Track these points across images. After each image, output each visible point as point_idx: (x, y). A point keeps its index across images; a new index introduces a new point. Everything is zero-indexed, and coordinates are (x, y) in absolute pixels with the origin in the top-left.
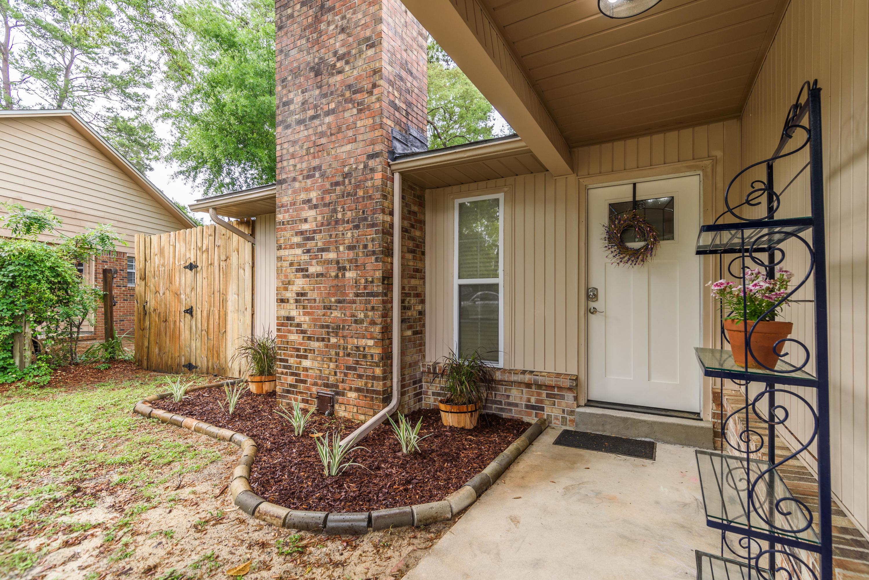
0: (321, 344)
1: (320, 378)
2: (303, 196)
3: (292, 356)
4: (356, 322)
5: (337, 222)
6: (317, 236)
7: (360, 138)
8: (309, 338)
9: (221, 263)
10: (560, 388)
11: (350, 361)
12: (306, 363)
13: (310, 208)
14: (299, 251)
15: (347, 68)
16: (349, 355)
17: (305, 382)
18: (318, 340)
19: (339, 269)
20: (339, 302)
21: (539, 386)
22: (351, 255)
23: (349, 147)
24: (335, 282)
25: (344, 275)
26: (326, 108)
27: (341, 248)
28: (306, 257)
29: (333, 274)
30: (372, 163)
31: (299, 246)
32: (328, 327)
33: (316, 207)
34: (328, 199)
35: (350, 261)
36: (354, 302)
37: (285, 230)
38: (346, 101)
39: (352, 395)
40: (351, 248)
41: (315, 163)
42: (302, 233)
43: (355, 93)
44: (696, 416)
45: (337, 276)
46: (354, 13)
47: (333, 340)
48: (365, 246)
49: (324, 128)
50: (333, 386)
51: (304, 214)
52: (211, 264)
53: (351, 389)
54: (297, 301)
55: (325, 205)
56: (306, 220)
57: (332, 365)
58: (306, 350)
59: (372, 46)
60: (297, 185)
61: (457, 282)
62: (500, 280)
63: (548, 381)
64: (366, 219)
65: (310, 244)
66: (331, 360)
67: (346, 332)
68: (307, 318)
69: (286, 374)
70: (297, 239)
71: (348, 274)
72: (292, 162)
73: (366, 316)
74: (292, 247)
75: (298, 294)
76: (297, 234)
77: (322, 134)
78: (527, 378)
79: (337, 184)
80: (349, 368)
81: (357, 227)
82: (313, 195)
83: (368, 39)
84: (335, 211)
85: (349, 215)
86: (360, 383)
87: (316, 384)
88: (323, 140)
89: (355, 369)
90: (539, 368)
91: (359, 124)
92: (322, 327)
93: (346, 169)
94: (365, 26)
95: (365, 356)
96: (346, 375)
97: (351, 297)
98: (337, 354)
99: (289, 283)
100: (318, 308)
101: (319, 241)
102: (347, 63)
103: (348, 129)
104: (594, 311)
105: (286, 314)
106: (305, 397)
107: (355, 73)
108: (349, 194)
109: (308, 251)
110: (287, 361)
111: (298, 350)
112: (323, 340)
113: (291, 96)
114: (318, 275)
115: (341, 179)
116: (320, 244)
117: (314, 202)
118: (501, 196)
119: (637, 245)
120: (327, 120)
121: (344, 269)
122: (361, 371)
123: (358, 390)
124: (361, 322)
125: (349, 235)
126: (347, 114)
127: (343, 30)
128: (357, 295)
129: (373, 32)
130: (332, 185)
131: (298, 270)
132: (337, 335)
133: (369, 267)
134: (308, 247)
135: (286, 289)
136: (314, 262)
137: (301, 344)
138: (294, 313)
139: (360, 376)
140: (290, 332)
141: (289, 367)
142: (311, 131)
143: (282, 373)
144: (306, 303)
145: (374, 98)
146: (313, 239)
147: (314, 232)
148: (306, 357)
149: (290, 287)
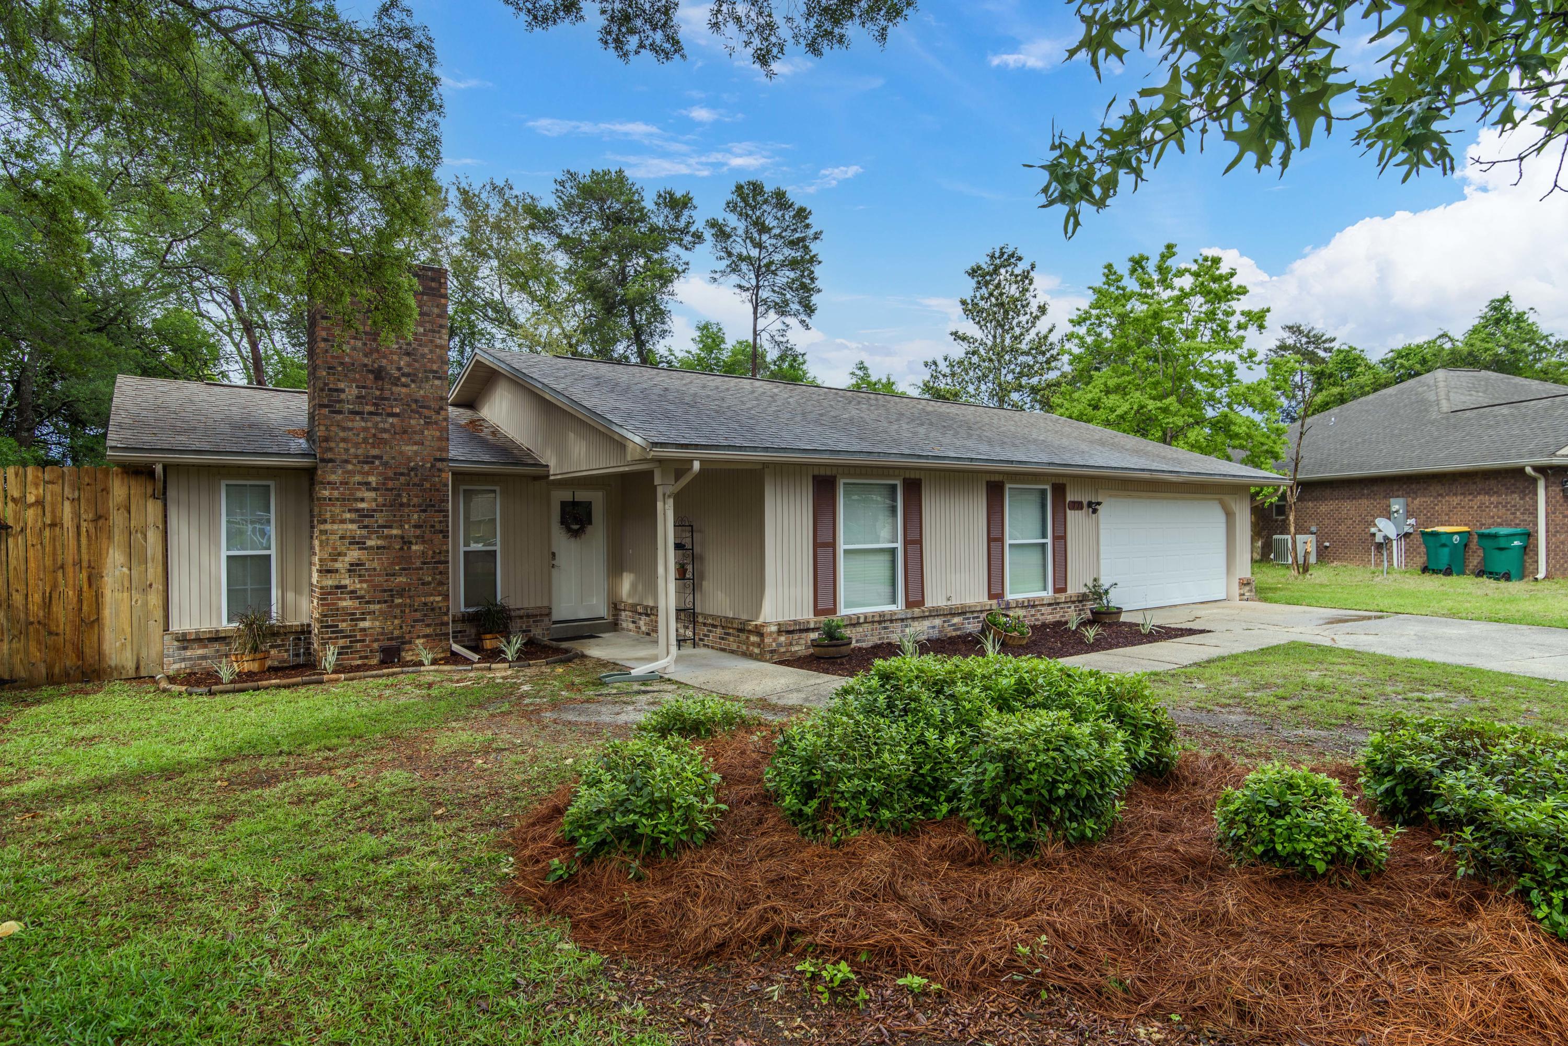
0: (384, 605)
1: (382, 634)
2: (358, 478)
3: (344, 621)
4: (423, 584)
5: (402, 505)
6: (377, 515)
7: (427, 443)
8: (368, 602)
9: (84, 525)
10: (541, 615)
11: (418, 615)
12: (362, 624)
13: (368, 490)
14: (353, 527)
15: (413, 386)
16: (416, 611)
17: (363, 641)
18: (379, 602)
19: (405, 543)
20: (404, 569)
21: (528, 616)
22: (418, 532)
23: (415, 448)
24: (401, 553)
25: (409, 548)
26: (389, 410)
27: (407, 527)
28: (364, 532)
29: (398, 547)
30: (439, 465)
31: (352, 521)
32: (391, 590)
33: (375, 489)
34: (390, 484)
35: (417, 537)
36: (421, 569)
37: (333, 505)
38: (412, 411)
39: (422, 641)
40: (415, 527)
41: (375, 452)
42: (357, 510)
43: (421, 407)
44: (603, 618)
45: (402, 549)
46: (420, 345)
47: (398, 601)
48: (433, 526)
49: (387, 426)
50: (398, 638)
51: (359, 494)
52: (53, 525)
53: (419, 637)
54: (349, 571)
55: (387, 490)
56: (362, 500)
57: (396, 622)
58: (363, 613)
59: (439, 378)
60: (350, 467)
61: (462, 549)
62: (498, 548)
63: (535, 612)
64: (433, 506)
65: (366, 521)
66: (395, 617)
67: (412, 594)
68: (365, 586)
69: (337, 638)
70: (353, 516)
71: (414, 548)
72: (342, 445)
73: (433, 579)
74: (343, 521)
75: (351, 565)
76: (350, 511)
77: (385, 431)
78: (522, 613)
79: (402, 474)
80: (415, 621)
81: (424, 511)
82: (372, 479)
83: (436, 372)
84: (399, 495)
85: (415, 500)
86: (428, 631)
87: (376, 640)
88: (385, 436)
89: (423, 621)
90: (526, 606)
91: (426, 432)
92: (385, 591)
93: (412, 464)
94: (432, 361)
95: (433, 609)
96: (412, 627)
97: (418, 564)
98: (403, 612)
99: (339, 554)
100: (379, 575)
101: (380, 518)
102: (413, 381)
103: (415, 432)
104: (553, 566)
105: (336, 583)
106: (363, 654)
107: (422, 392)
108: (414, 485)
109: (365, 527)
110: (337, 626)
111: (354, 614)
112: (386, 602)
113: (342, 385)
114: (378, 548)
115: (406, 471)
116: (380, 522)
117: (374, 485)
118: (497, 489)
119: (576, 527)
120: (391, 420)
121: (411, 543)
122: (429, 622)
123: (425, 636)
124: (429, 583)
125: (416, 516)
126: (413, 422)
127: (408, 354)
128: (425, 563)
129: (440, 367)
130: (395, 474)
131: (350, 543)
132: (401, 596)
133: (436, 541)
134: (366, 523)
135: (336, 560)
136: (374, 536)
137: (357, 609)
138: (346, 582)
139: (428, 625)
140: (340, 599)
141: (342, 631)
142: (369, 424)
143: (330, 638)
144: (363, 572)
145: (441, 418)
146: (373, 516)
147: (374, 511)
148: (364, 619)
149: (340, 558)
